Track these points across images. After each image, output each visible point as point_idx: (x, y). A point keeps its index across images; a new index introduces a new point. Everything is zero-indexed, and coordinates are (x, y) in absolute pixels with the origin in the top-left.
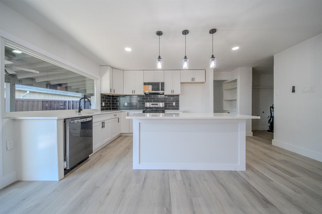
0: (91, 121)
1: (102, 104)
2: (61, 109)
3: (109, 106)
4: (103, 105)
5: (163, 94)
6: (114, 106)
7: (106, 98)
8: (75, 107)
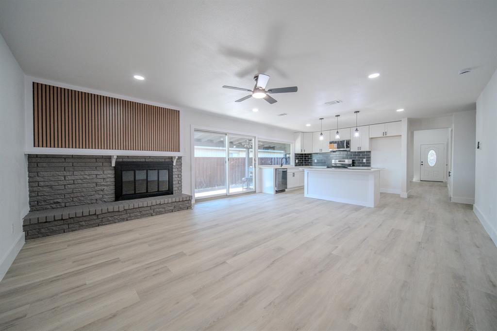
0: (287, 171)
1: (295, 161)
2: (269, 164)
3: (302, 163)
4: (297, 162)
5: (349, 151)
6: (306, 163)
7: (299, 156)
8: (278, 163)
